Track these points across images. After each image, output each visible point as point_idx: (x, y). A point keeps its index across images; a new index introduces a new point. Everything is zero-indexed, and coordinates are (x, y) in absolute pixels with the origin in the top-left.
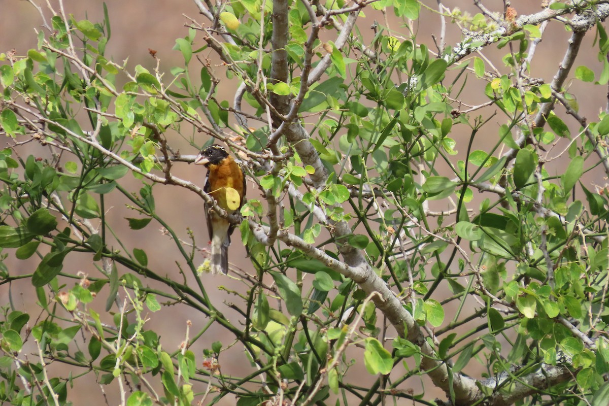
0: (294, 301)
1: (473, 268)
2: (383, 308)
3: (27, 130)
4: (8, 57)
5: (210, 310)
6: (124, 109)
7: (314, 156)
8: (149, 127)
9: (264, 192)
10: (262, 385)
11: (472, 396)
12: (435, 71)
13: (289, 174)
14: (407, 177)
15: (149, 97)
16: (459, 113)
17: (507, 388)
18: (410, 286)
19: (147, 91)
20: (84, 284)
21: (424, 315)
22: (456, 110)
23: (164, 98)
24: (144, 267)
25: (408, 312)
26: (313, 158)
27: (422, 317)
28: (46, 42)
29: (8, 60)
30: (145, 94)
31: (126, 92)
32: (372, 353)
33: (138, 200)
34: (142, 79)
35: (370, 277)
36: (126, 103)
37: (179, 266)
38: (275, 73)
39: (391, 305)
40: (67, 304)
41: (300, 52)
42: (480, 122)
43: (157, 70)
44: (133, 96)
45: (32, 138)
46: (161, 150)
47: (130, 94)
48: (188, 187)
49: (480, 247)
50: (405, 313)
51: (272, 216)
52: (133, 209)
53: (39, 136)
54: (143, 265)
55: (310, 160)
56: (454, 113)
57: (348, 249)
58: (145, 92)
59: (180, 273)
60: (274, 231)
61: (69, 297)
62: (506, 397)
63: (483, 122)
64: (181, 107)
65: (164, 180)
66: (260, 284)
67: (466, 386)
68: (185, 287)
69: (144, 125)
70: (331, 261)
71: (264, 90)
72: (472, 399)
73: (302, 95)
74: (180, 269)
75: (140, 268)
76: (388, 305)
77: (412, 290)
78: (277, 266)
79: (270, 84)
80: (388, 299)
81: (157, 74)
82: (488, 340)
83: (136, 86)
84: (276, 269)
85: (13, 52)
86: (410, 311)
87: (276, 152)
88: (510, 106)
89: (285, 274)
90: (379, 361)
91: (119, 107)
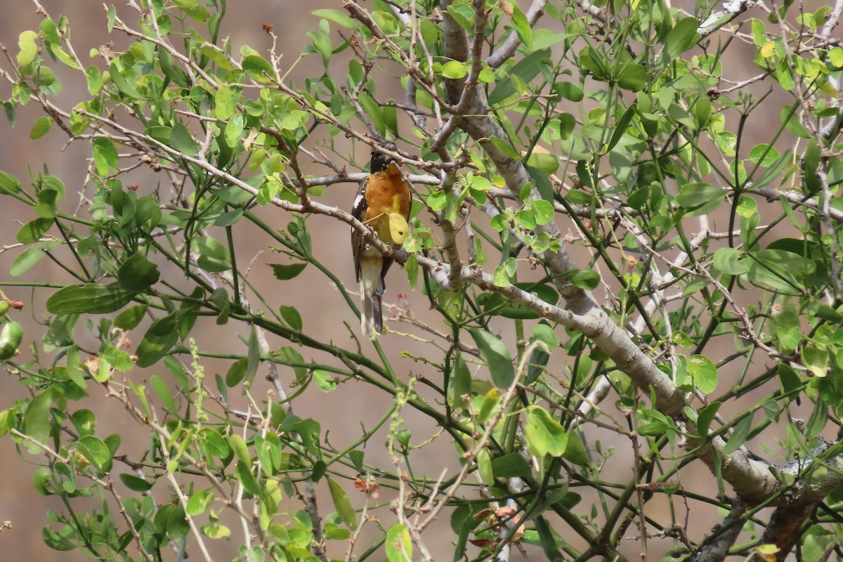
0: (502, 367)
1: (738, 310)
2: (628, 371)
3: (136, 151)
4: (103, 54)
5: (396, 386)
6: (227, 107)
7: (514, 163)
8: (269, 133)
9: (435, 214)
10: (479, 488)
11: (768, 488)
12: (683, 35)
13: (467, 187)
14: (655, 187)
15: (260, 89)
16: (718, 93)
17: (815, 474)
18: (668, 338)
19: (257, 80)
20: (123, 345)
21: (690, 377)
22: (715, 89)
23: (281, 89)
24: (298, 332)
25: (666, 376)
26: (513, 166)
27: (687, 381)
28: (120, 21)
29: (103, 57)
30: (256, 85)
31: (229, 83)
32: (536, 427)
33: (288, 239)
34: (250, 64)
35: (606, 328)
36: (230, 99)
37: (349, 328)
38: (450, 50)
39: (639, 365)
40: (97, 372)
41: (469, 15)
42: (751, 104)
43: (272, 51)
44: (238, 89)
45: (139, 163)
46: (291, 166)
47: (235, 86)
48: (333, 215)
49: (751, 282)
50: (660, 376)
51: (450, 248)
52: (279, 252)
53: (149, 159)
54: (296, 328)
55: (510, 169)
56: (711, 93)
57: (573, 290)
58: (255, 83)
59: (352, 337)
60: (456, 269)
61: (100, 363)
62: (814, 487)
63: (755, 103)
64: (306, 101)
65: (300, 207)
66: (456, 344)
67: (760, 474)
68: (360, 356)
69: (262, 130)
70: (547, 309)
71: (429, 73)
72: (767, 492)
73: (475, 75)
74: (351, 332)
75: (290, 332)
76: (635, 366)
77: (671, 344)
78: (475, 320)
79: (438, 64)
80: (634, 358)
81: (272, 57)
82: (771, 409)
83: (242, 75)
84: (473, 324)
85: (108, 46)
86: (669, 372)
87: (445, 159)
88: (787, 81)
89: (487, 329)
90: (547, 438)
91: (220, 104)
